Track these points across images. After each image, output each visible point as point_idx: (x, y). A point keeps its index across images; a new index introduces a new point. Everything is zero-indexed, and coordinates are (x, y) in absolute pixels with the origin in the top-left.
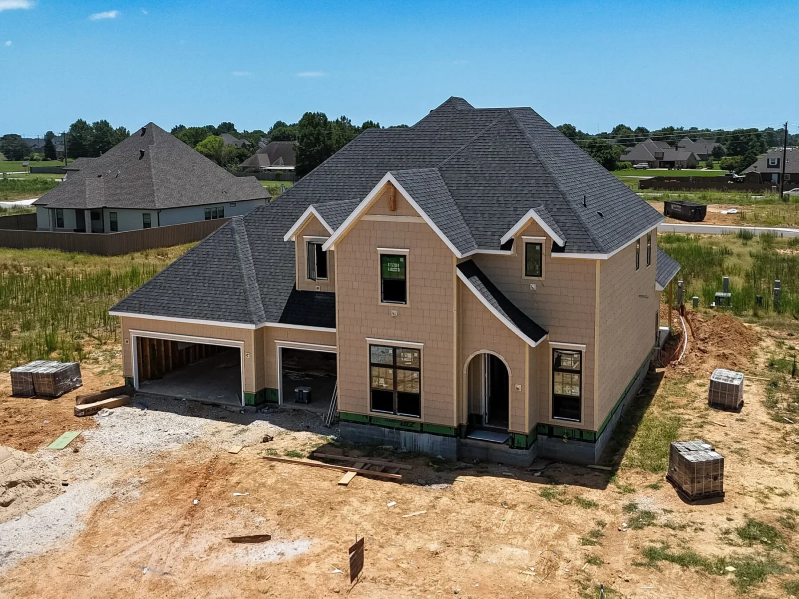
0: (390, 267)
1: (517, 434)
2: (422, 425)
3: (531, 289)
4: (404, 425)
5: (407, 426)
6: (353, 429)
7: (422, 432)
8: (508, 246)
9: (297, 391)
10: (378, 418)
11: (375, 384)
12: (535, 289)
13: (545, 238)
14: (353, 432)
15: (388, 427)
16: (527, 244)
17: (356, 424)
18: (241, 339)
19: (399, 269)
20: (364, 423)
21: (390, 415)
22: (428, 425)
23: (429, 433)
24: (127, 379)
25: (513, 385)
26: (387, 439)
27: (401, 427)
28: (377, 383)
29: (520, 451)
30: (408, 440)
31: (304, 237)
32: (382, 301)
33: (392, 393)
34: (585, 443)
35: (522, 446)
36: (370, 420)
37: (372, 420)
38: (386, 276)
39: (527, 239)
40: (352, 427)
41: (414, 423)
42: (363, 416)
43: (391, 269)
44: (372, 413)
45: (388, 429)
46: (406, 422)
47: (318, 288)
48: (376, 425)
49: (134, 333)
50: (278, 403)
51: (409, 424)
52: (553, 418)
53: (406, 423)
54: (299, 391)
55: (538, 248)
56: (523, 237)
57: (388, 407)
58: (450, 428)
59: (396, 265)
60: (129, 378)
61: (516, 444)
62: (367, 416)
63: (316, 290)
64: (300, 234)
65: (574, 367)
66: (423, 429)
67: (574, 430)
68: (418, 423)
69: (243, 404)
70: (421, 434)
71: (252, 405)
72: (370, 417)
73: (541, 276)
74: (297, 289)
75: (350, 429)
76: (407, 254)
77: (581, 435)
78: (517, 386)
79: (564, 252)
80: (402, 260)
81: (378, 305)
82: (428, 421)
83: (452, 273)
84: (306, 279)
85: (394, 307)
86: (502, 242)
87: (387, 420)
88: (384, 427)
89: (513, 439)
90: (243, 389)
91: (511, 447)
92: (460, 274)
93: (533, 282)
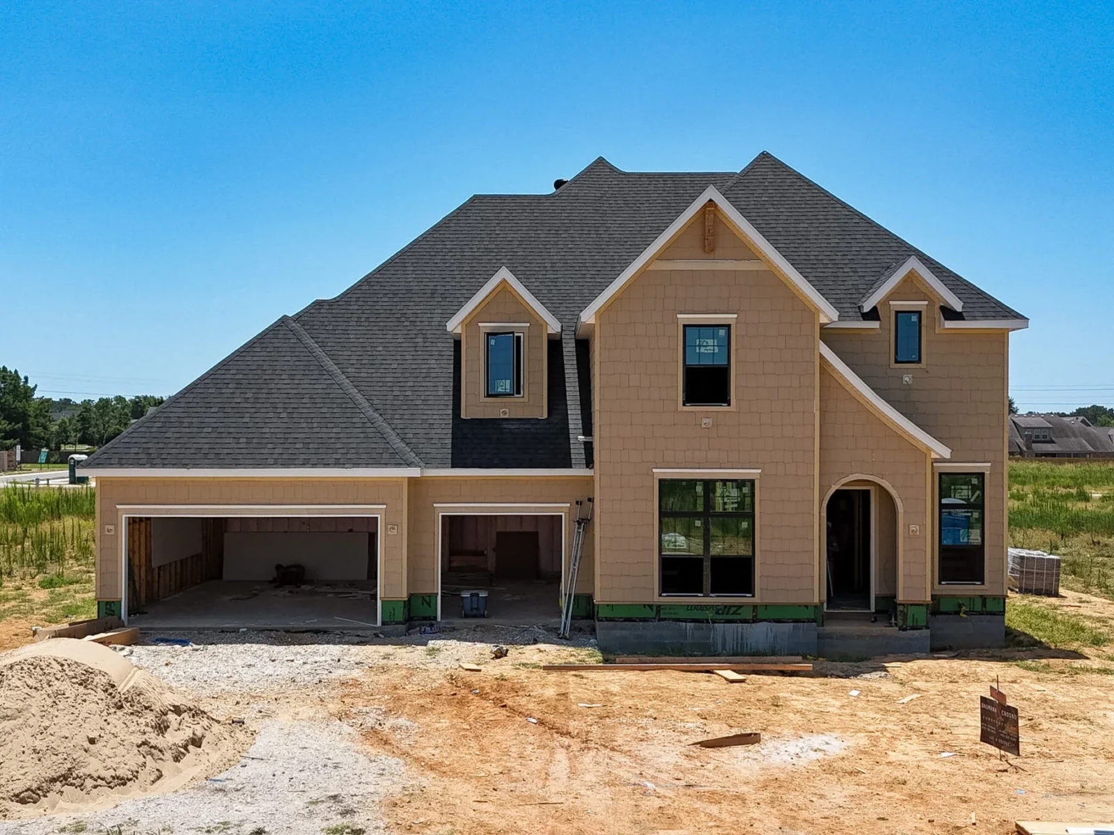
0: (700, 346)
1: (911, 605)
2: (755, 607)
3: (904, 383)
4: (723, 614)
5: (729, 615)
6: (625, 633)
7: (755, 620)
8: (873, 315)
9: (466, 595)
10: (672, 607)
11: (667, 549)
12: (910, 383)
13: (926, 303)
14: (623, 638)
15: (693, 621)
16: (897, 312)
17: (629, 624)
18: (381, 501)
19: (716, 348)
20: (644, 620)
21: (699, 599)
23: (768, 621)
24: (103, 605)
25: (907, 526)
26: (690, 640)
27: (718, 617)
28: (672, 546)
29: (916, 633)
30: (729, 639)
31: (480, 324)
32: (684, 405)
33: (702, 559)
34: (989, 617)
35: (919, 624)
36: (658, 612)
37: (662, 611)
38: (692, 362)
39: (898, 304)
40: (622, 629)
41: (741, 607)
42: (644, 605)
43: (703, 350)
44: (662, 599)
45: (692, 624)
46: (725, 607)
47: (505, 413)
48: (669, 619)
49: (126, 511)
50: (435, 618)
51: (733, 609)
52: (940, 583)
53: (727, 608)
54: (472, 595)
55: (914, 318)
56: (891, 303)
57: (693, 586)
58: (806, 606)
59: (710, 342)
60: (107, 603)
61: (910, 623)
62: (651, 606)
63: (502, 416)
64: (470, 323)
65: (972, 500)
66: (757, 615)
67: (971, 599)
68: (747, 605)
69: (379, 623)
70: (753, 625)
71: (397, 623)
72: (659, 607)
73: (919, 361)
74: (463, 416)
75: (618, 633)
76: (733, 323)
77: (984, 604)
78: (913, 527)
79: (963, 319)
80: (722, 332)
81: (676, 411)
82: (767, 600)
83: (813, 348)
84: (483, 399)
85: (707, 412)
86: (867, 308)
87: (690, 607)
88: (685, 621)
89: (905, 615)
90: (380, 592)
91: (902, 629)
92: (825, 350)
93: (907, 371)
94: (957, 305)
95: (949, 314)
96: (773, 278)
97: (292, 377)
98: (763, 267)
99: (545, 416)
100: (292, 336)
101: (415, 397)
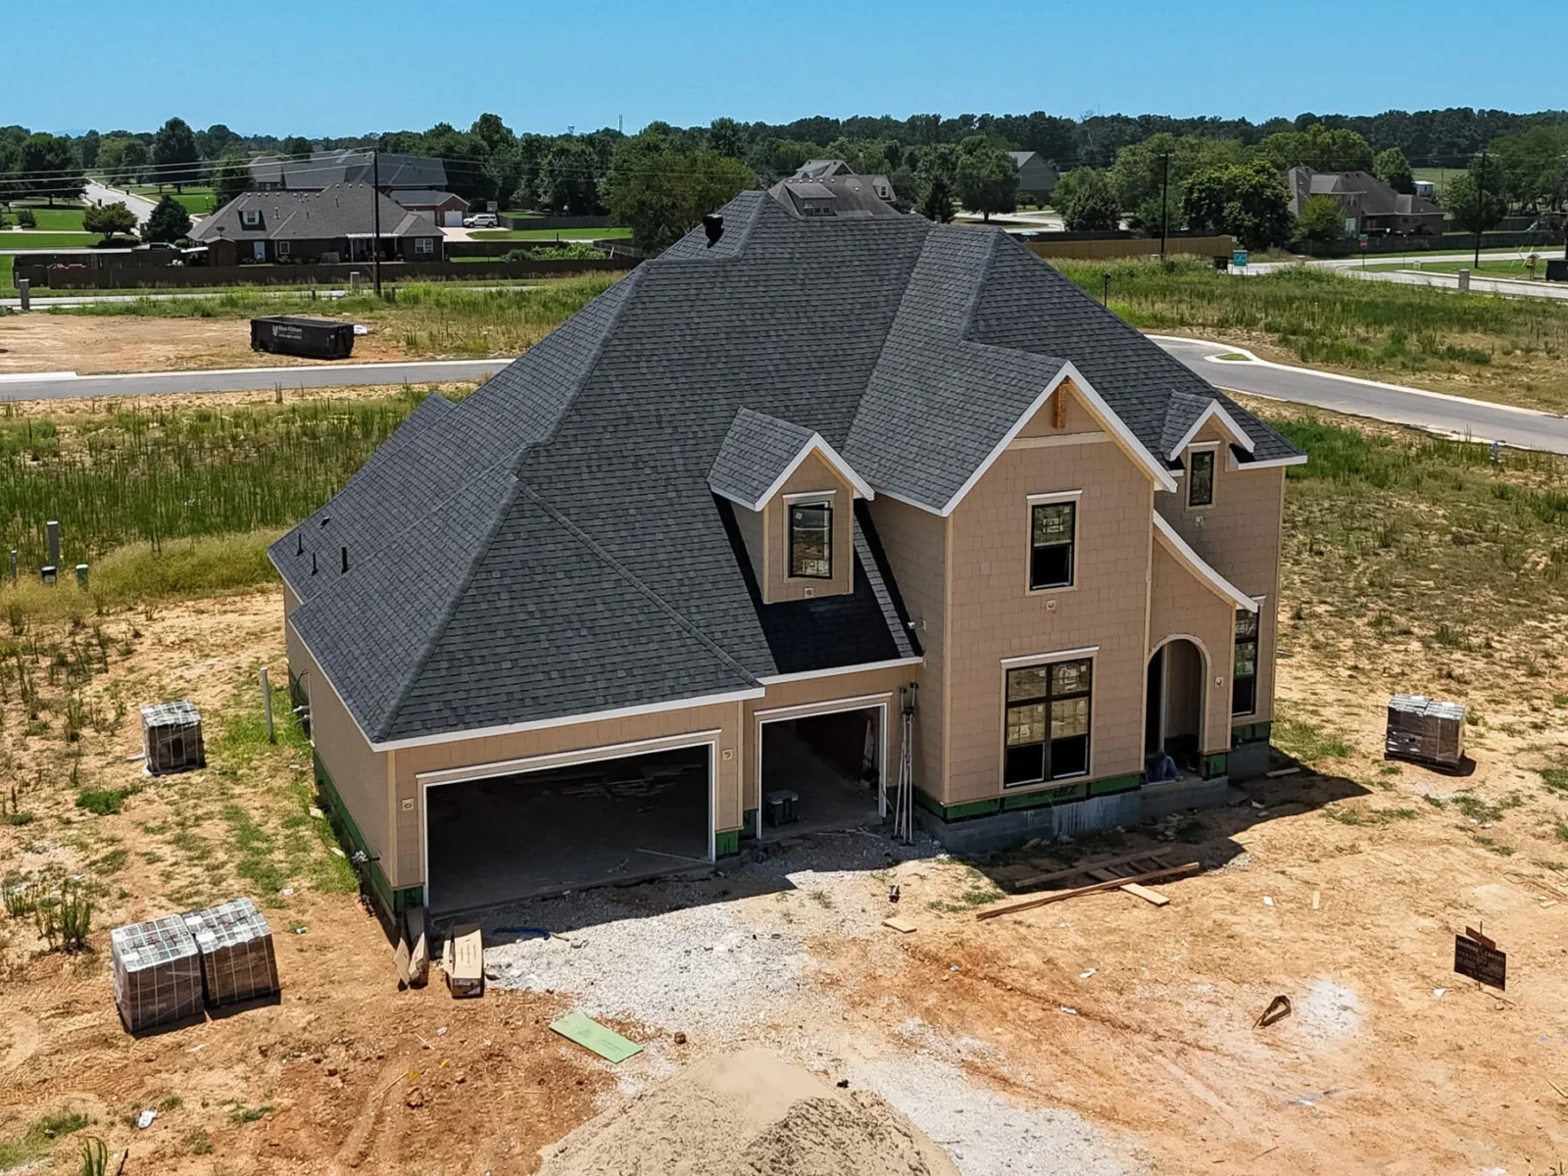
0: (1046, 527)
1: (1214, 754)
2: (1090, 784)
3: (1197, 522)
4: (1060, 796)
5: (1065, 795)
6: (971, 831)
7: (1089, 797)
8: (1177, 462)
10: (1014, 796)
11: (1013, 739)
12: (1201, 522)
13: (1219, 442)
14: (970, 836)
15: (1033, 807)
16: (1195, 456)
17: (977, 820)
18: (715, 726)
19: (1061, 527)
20: (990, 814)
21: (1039, 785)
22: (1098, 782)
23: (1100, 795)
25: (1214, 679)
26: (1030, 829)
27: (1054, 800)
28: (1016, 736)
29: (1216, 781)
30: (1065, 820)
31: (784, 497)
32: (1032, 588)
33: (1042, 745)
34: (1258, 744)
35: (1220, 772)
36: (1002, 805)
37: (1007, 803)
38: (1040, 544)
39: (1196, 448)
40: (969, 827)
41: (1078, 785)
42: (991, 801)
43: (1049, 531)
44: (1008, 791)
45: (1033, 811)
46: (1063, 788)
47: (809, 592)
48: (1012, 810)
49: (425, 781)
50: (755, 836)
51: (1069, 790)
54: (785, 801)
55: (1208, 459)
56: (1191, 448)
57: (1033, 772)
59: (1056, 521)
61: (1212, 772)
62: (997, 800)
63: (807, 597)
64: (779, 497)
65: (1248, 633)
66: (1090, 791)
67: (1244, 729)
68: (1084, 783)
69: (712, 859)
70: (1087, 802)
71: (733, 854)
72: (1003, 800)
73: (1210, 502)
74: (766, 602)
75: (965, 832)
76: (1077, 499)
77: (1253, 733)
78: (1218, 680)
79: (1254, 460)
80: (1067, 510)
81: (1024, 596)
82: (1099, 776)
83: (1148, 518)
84: (786, 579)
85: (1052, 593)
86: (1173, 458)
87: (1031, 795)
88: (1027, 809)
89: (1208, 765)
90: (714, 826)
91: (1206, 779)
92: (1158, 520)
93: (1200, 513)
94: (1249, 445)
95: (1243, 455)
96: (1115, 448)
97: (568, 574)
98: (1107, 439)
99: (851, 591)
100: (541, 512)
101: (702, 580)
